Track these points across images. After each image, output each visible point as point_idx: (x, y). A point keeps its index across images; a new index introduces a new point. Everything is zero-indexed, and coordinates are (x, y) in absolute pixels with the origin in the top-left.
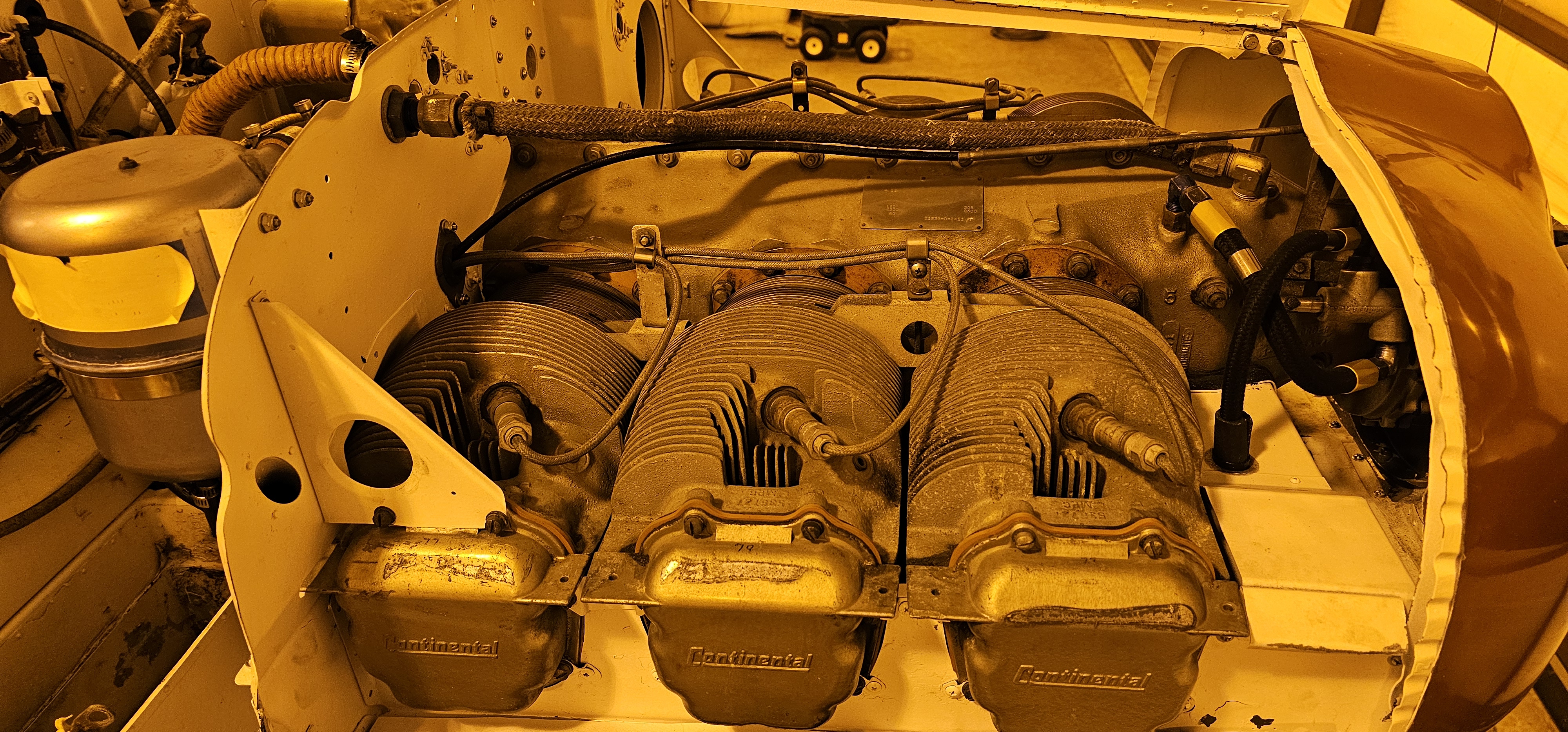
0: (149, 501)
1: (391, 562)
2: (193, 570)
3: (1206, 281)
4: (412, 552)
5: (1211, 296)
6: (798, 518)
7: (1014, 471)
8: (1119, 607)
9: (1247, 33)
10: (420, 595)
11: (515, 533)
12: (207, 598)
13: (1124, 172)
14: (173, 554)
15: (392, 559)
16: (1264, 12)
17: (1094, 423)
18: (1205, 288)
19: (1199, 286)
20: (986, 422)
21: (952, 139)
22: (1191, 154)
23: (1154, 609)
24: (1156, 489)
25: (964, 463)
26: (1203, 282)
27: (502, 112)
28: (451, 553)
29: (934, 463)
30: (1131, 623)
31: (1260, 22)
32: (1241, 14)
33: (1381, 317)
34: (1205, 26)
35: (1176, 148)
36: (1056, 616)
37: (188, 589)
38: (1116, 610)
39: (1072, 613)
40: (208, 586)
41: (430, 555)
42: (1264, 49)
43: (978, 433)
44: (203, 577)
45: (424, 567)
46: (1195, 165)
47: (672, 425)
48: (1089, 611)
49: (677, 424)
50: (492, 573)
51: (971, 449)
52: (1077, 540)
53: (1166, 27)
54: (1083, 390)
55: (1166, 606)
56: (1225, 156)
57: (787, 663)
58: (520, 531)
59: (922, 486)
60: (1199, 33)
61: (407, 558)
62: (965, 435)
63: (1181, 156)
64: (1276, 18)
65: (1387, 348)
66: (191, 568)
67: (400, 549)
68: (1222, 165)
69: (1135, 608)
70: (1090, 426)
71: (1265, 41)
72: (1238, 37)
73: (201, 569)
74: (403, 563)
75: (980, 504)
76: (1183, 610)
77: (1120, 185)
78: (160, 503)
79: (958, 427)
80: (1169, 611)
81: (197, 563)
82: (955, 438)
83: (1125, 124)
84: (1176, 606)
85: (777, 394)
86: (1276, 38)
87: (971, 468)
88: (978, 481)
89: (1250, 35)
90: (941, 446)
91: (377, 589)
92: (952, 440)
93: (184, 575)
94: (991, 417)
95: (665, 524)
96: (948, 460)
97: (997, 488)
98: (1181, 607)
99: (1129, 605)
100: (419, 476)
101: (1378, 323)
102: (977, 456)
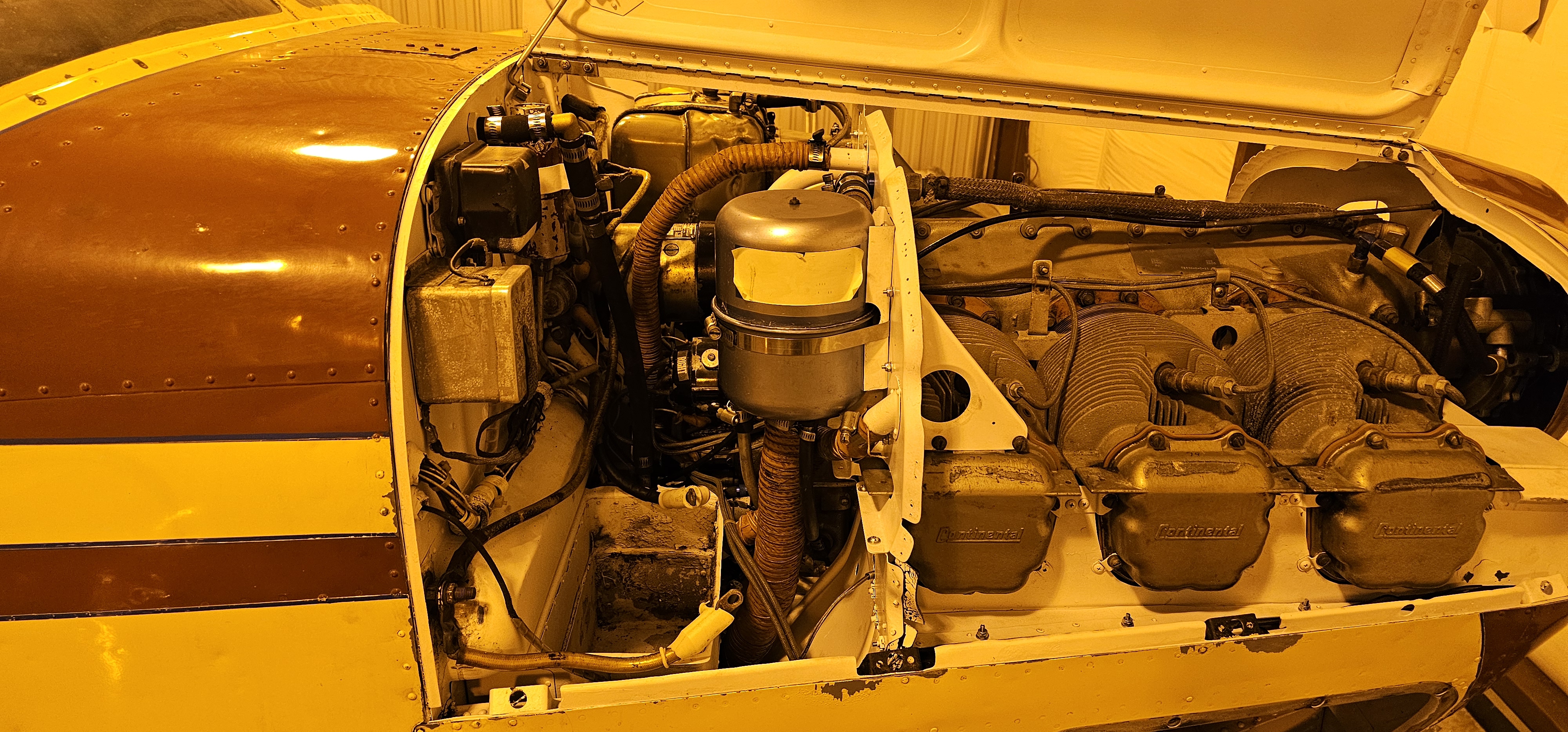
0: (592, 496)
1: (953, 472)
2: (613, 555)
3: (1381, 306)
4: (966, 465)
5: (1388, 316)
6: (1225, 434)
7: (1346, 405)
8: (1445, 476)
9: (1385, 146)
10: (978, 493)
11: (1028, 452)
12: (617, 581)
13: (1303, 239)
14: (600, 542)
15: (954, 470)
16: (1398, 132)
17: (1384, 375)
18: (1382, 311)
19: (1376, 310)
20: (1317, 376)
21: (1203, 213)
22: (1357, 224)
23: (1466, 477)
24: (1427, 417)
25: (1312, 401)
26: (1379, 308)
27: (955, 183)
28: (995, 464)
29: (1288, 404)
30: (1454, 486)
31: (1395, 139)
32: (1383, 134)
33: (1496, 328)
34: (1357, 141)
35: (1345, 220)
36: (1407, 484)
37: (605, 573)
38: (1443, 478)
39: (1417, 482)
40: (622, 570)
41: (980, 466)
42: (1395, 157)
43: (1314, 383)
44: (620, 561)
45: (978, 474)
46: (1360, 232)
47: (1106, 385)
48: (1427, 480)
49: (1110, 384)
50: (1026, 476)
51: (1314, 392)
52: (1406, 440)
53: (1333, 142)
54: (1365, 359)
55: (1473, 474)
56: (1380, 225)
57: (1225, 533)
58: (1032, 451)
59: (1282, 420)
60: (1354, 146)
61: (964, 469)
62: (1305, 385)
63: (1349, 226)
64: (1405, 136)
65: (1500, 349)
66: (612, 554)
67: (955, 465)
68: (1378, 231)
69: (1455, 477)
70: (1381, 377)
71: (1396, 151)
72: (1379, 149)
73: (621, 554)
74: (962, 472)
75: (1321, 430)
76: (1484, 477)
77: (1306, 247)
78: (601, 496)
79: (1298, 381)
80: (1475, 477)
81: (618, 549)
82: (1299, 388)
83: (1308, 205)
84: (1479, 474)
85: (1163, 367)
86: (1403, 150)
87: (1318, 404)
88: (1321, 413)
89: (1387, 148)
90: (1289, 394)
91: (947, 490)
92: (1296, 389)
93: (605, 561)
94: (1321, 373)
95: (1133, 443)
96: (1297, 401)
97: (1333, 418)
98: (1482, 474)
99: (1450, 475)
100: (973, 410)
101: (1495, 332)
102: (1320, 396)
